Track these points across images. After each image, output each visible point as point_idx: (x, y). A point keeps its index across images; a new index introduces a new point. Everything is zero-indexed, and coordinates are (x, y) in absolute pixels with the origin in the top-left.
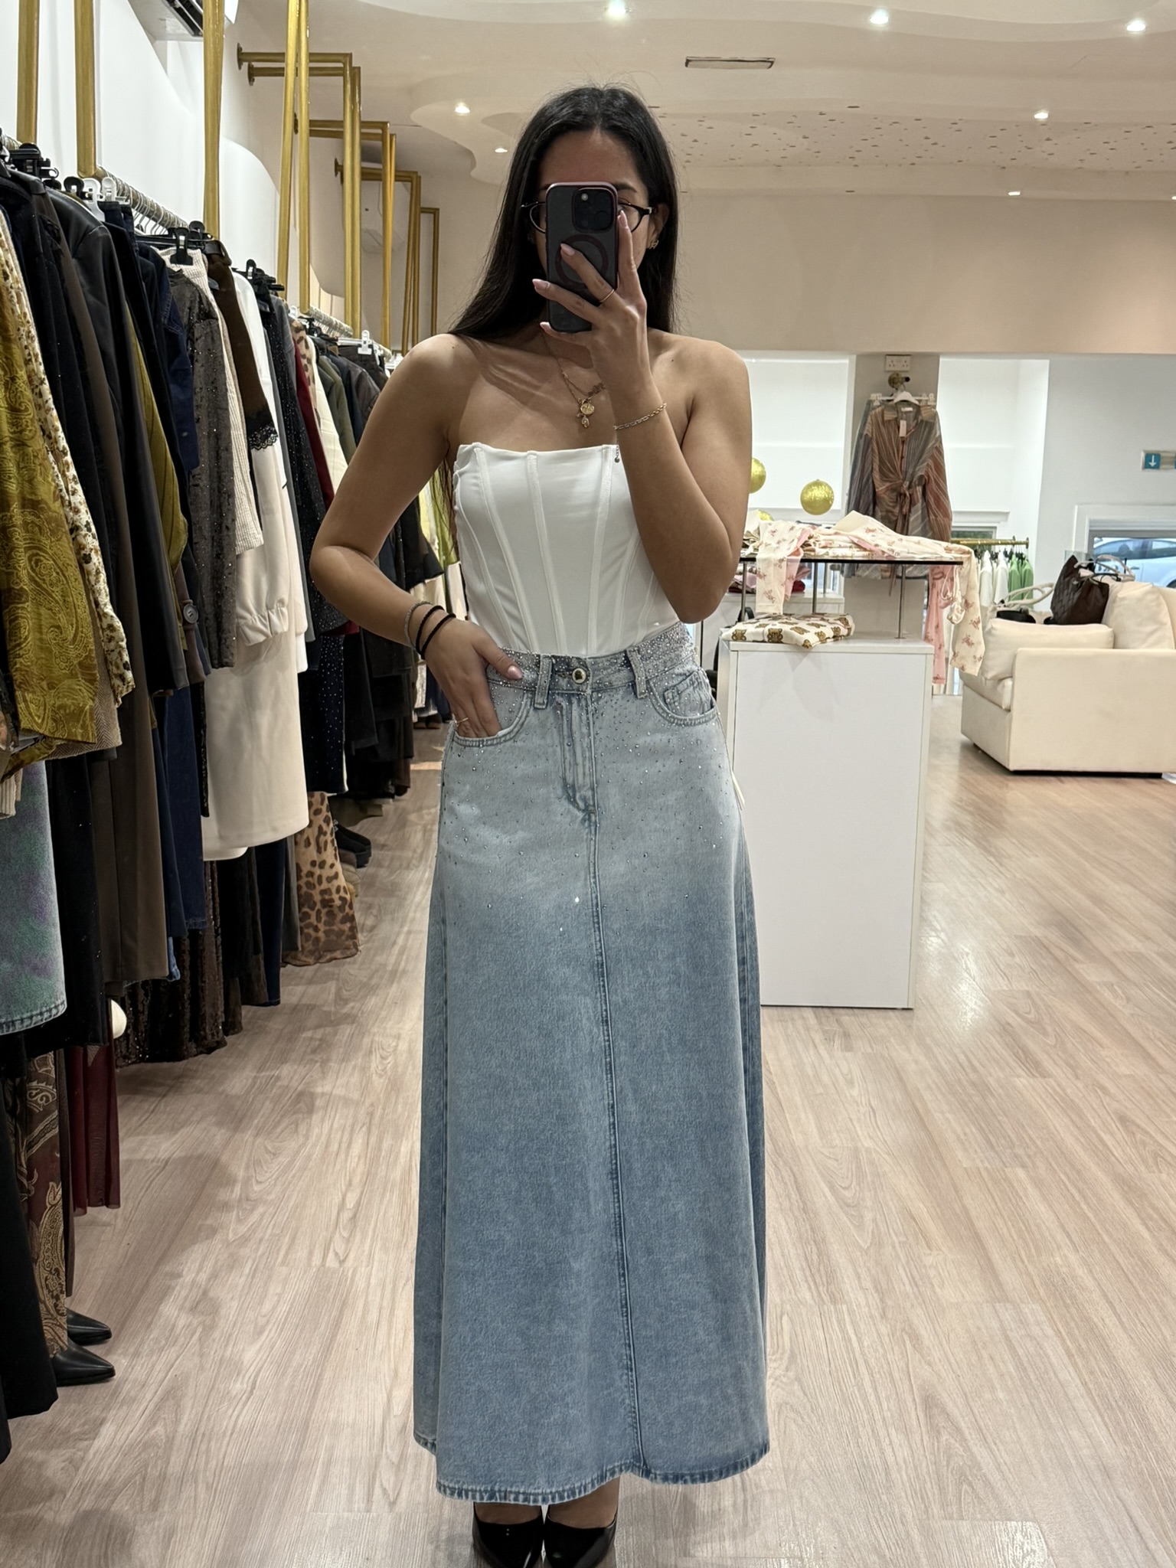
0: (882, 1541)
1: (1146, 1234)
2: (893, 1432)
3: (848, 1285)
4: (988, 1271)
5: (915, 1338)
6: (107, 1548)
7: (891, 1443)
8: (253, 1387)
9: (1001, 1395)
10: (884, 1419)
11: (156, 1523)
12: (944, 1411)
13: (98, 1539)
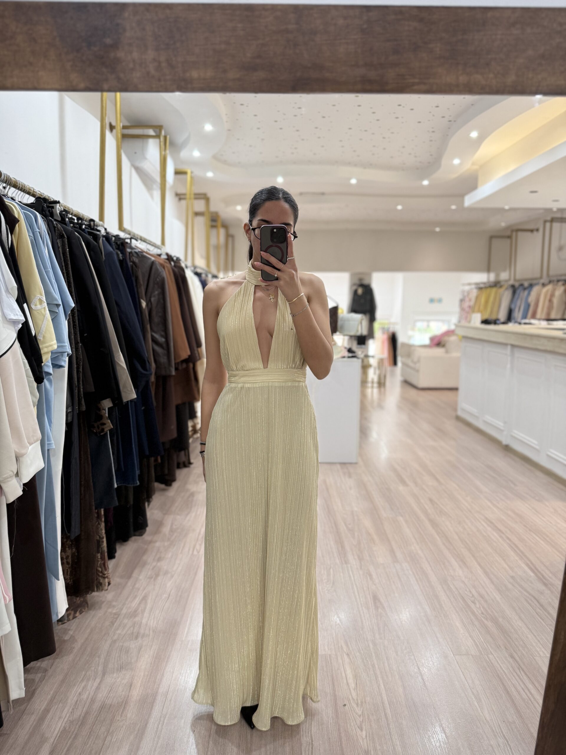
0: (360, 647)
1: (438, 539)
2: (364, 608)
3: (350, 557)
4: (392, 552)
5: (370, 575)
6: (120, 653)
7: (363, 612)
8: (169, 596)
9: (396, 595)
10: (361, 604)
11: (137, 644)
12: (379, 601)
13: (118, 650)
